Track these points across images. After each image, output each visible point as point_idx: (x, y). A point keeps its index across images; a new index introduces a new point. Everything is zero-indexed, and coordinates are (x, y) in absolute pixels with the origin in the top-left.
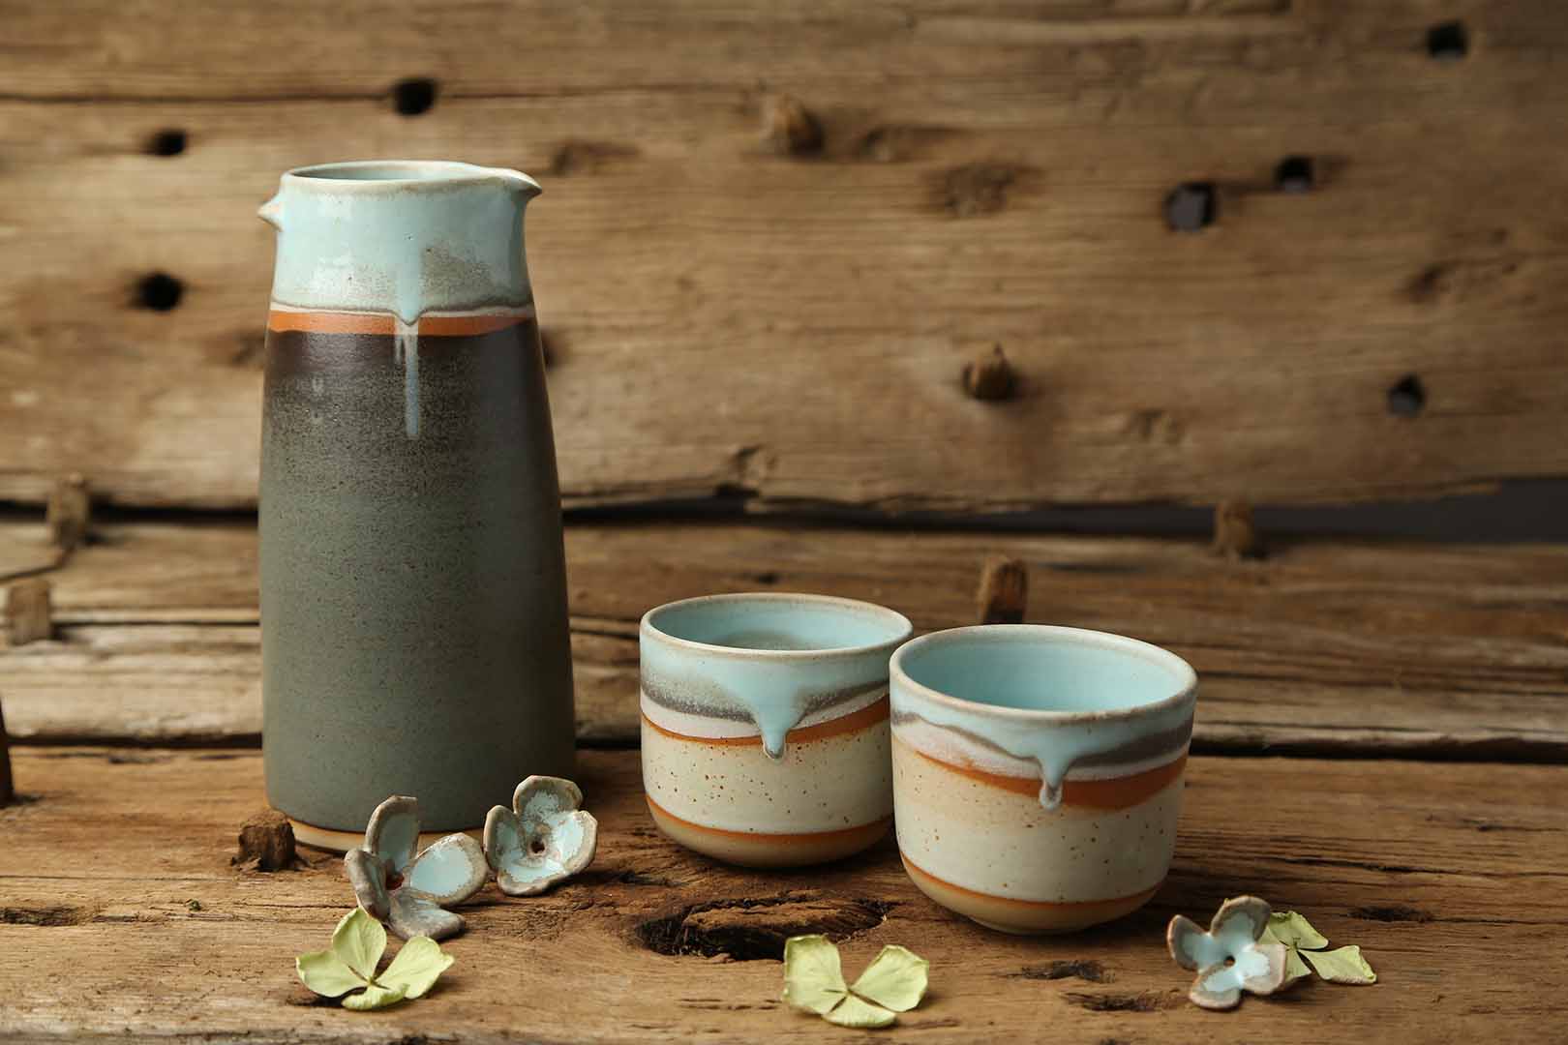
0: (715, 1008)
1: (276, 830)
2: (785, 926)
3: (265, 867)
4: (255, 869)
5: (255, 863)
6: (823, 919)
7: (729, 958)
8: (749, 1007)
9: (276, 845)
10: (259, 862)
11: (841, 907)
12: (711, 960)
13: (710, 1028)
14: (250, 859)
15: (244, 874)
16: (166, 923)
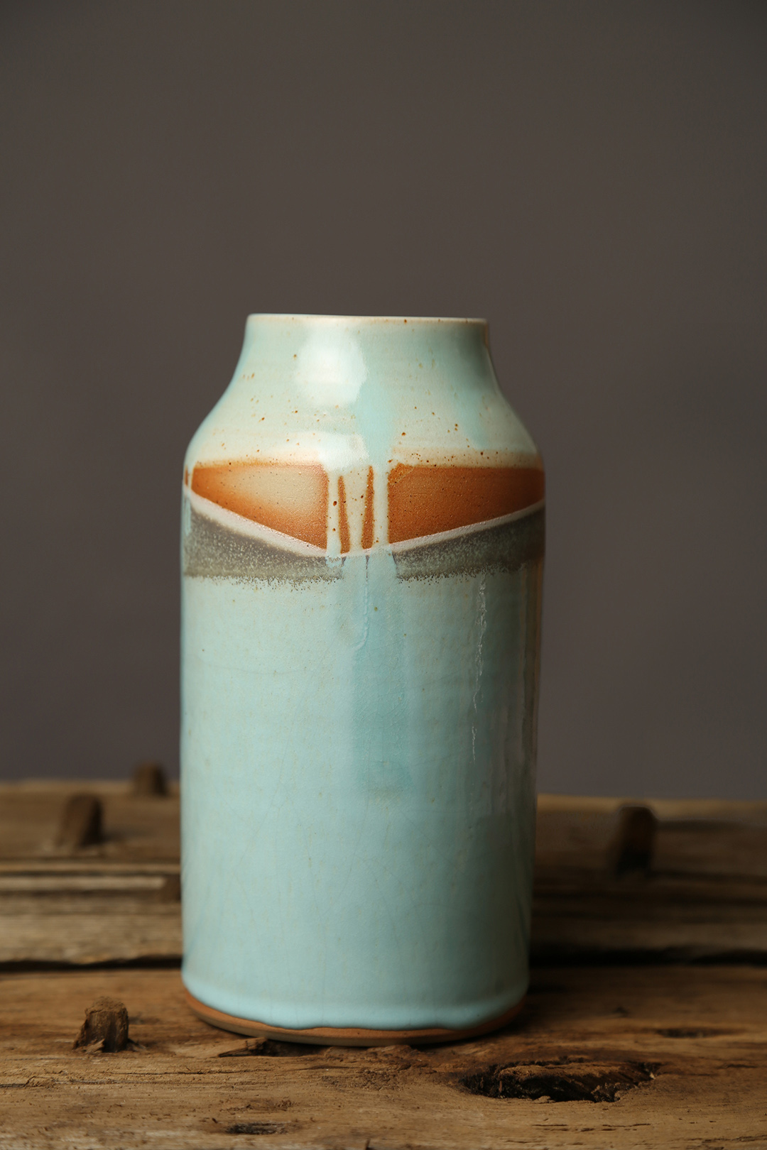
0: (566, 1130)
1: (119, 1013)
2: (585, 1076)
3: (106, 1049)
4: (99, 1049)
5: (100, 1044)
6: (610, 1073)
7: (550, 1099)
8: (592, 1130)
9: (118, 1028)
10: (104, 1043)
11: (619, 1065)
12: (536, 1101)
13: (573, 1142)
14: (93, 1041)
15: (91, 1054)
16: (55, 1086)
